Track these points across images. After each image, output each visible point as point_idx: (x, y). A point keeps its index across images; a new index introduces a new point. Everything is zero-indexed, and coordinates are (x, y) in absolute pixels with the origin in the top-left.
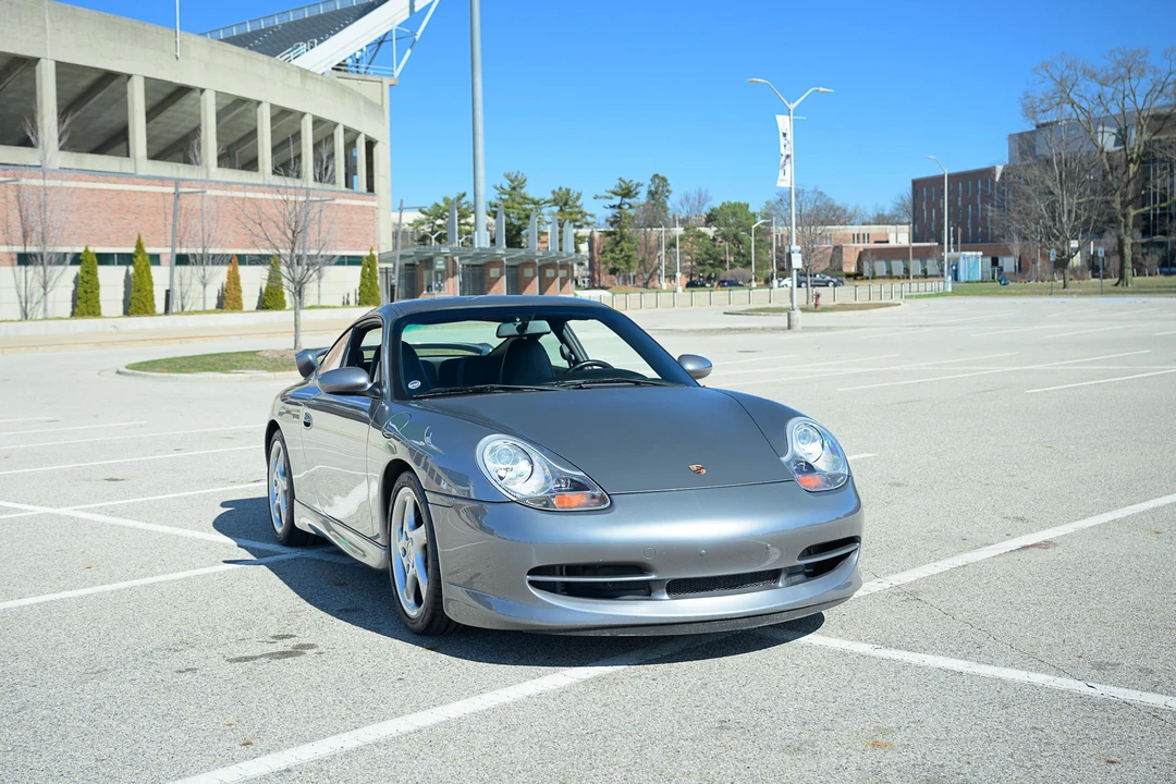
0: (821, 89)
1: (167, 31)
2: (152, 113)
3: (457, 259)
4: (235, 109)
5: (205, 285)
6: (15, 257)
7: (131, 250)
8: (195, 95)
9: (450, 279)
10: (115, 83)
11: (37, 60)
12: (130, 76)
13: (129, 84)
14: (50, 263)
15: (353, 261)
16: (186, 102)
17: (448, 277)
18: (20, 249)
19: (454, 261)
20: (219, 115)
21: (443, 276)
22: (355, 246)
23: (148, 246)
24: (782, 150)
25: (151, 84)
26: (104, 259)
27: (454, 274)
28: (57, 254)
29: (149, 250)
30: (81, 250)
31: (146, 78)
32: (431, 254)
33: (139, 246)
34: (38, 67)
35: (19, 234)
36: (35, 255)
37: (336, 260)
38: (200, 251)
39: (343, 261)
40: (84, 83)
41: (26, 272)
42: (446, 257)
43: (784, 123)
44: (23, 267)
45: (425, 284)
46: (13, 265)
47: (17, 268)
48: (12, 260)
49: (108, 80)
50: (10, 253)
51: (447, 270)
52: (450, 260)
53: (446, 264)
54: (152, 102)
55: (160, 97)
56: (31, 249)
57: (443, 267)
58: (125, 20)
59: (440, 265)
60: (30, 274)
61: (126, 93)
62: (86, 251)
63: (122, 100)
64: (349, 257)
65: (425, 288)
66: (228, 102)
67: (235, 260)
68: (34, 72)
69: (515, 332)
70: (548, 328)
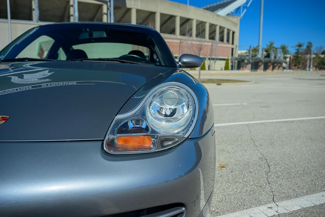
1: (185, 5)
2: (181, 25)
4: (201, 25)
8: (191, 21)
10: (173, 18)
11: (156, 13)
12: (176, 16)
13: (176, 18)
15: (224, 59)
16: (189, 22)
20: (197, 26)
21: (246, 64)
22: (225, 56)
25: (181, 18)
27: (249, 64)
32: (244, 59)
37: (219, 59)
39: (221, 59)
40: (167, 18)
51: (248, 62)
52: (249, 60)
54: (181, 23)
55: (183, 21)
58: (176, 3)
59: (246, 61)
61: (175, 20)
63: (174, 22)
65: (242, 67)
66: (199, 22)
68: (155, 15)
69: (88, 37)
70: (105, 35)
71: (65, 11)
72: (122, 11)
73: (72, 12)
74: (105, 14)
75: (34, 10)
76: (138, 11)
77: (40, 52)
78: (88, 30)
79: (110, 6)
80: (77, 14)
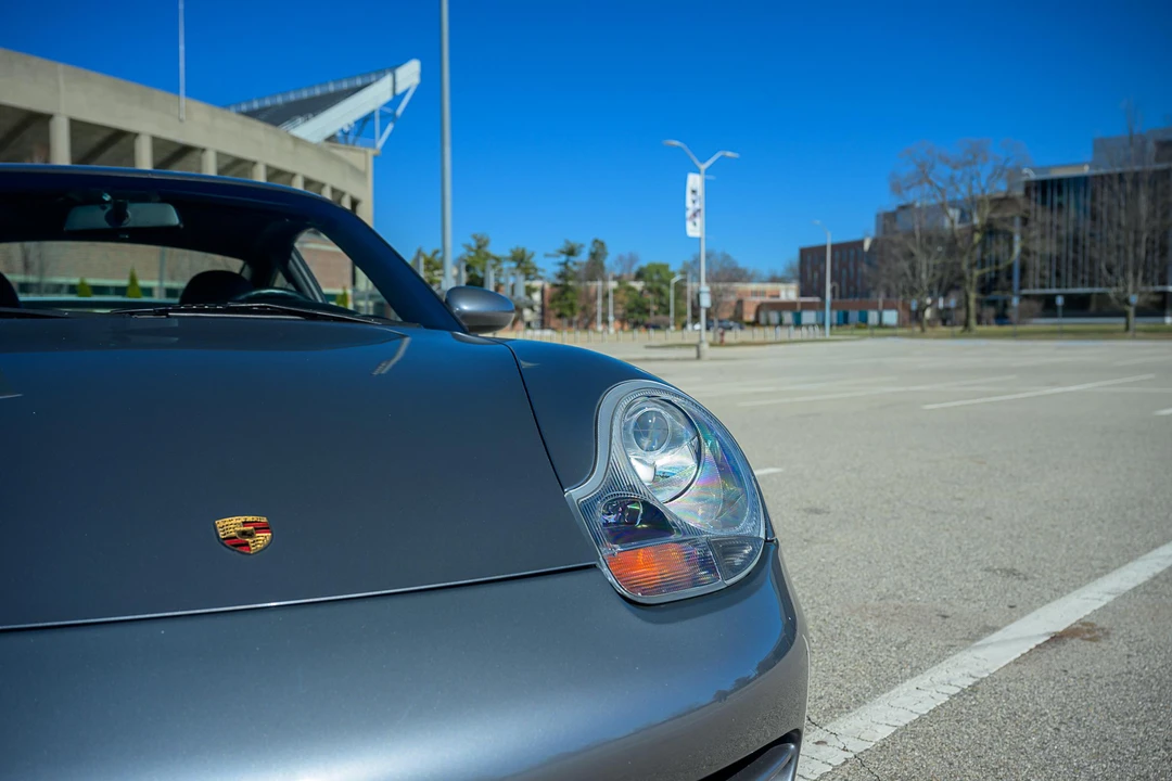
0: (729, 154)
1: (170, 96)
4: (235, 168)
6: (16, 286)
7: (125, 282)
8: (197, 154)
10: (124, 141)
11: (51, 116)
12: (137, 134)
13: (137, 141)
16: (190, 159)
18: (21, 278)
23: (143, 279)
24: (689, 204)
25: (158, 143)
26: (99, 291)
28: (55, 284)
29: (142, 283)
30: (77, 281)
31: (152, 137)
33: (133, 279)
34: (52, 123)
35: (22, 265)
36: (33, 283)
40: (97, 138)
43: (695, 181)
49: (119, 139)
54: (159, 159)
55: (165, 155)
56: (32, 279)
58: (134, 87)
61: (134, 151)
62: (83, 281)
63: (130, 154)
66: (228, 161)
68: (49, 126)
69: (105, 225)
70: (174, 219)
78: (107, 198)
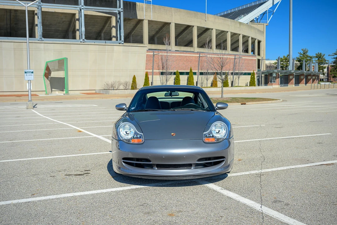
1: (203, 14)
2: (199, 36)
3: (279, 73)
4: (221, 34)
5: (207, 81)
6: (160, 73)
7: (189, 71)
8: (211, 30)
9: (277, 79)
10: (190, 28)
11: (170, 23)
12: (193, 26)
13: (193, 28)
14: (168, 74)
15: (249, 74)
16: (208, 32)
17: (277, 78)
18: (161, 71)
19: (279, 74)
20: (217, 36)
21: (275, 78)
22: (250, 70)
23: (193, 70)
25: (199, 28)
26: (182, 73)
27: (278, 78)
28: (170, 72)
29: (193, 71)
30: (176, 71)
31: (197, 27)
32: (272, 72)
33: (191, 70)
34: (170, 25)
35: (162, 67)
36: (164, 72)
37: (243, 74)
38: (206, 71)
39: (245, 74)
40: (182, 28)
41: (163, 77)
42: (276, 73)
44: (162, 76)
45: (270, 80)
46: (160, 75)
47: (161, 76)
48: (160, 74)
49: (188, 28)
50: (159, 72)
51: (276, 76)
52: (277, 74)
53: (276, 75)
54: (199, 33)
55: (201, 31)
56: (164, 71)
57: (275, 76)
58: (192, 12)
59: (274, 75)
60: (164, 77)
61: (192, 31)
62: (177, 71)
63: (191, 33)
64: (248, 73)
65: (270, 81)
66: (220, 32)
67: (216, 73)
68: (170, 26)
69: (169, 95)
71: (70, 25)
72: (133, 23)
73: (77, 27)
74: (113, 27)
75: (37, 25)
76: (150, 22)
77: (47, 72)
79: (120, 18)
80: (83, 29)
